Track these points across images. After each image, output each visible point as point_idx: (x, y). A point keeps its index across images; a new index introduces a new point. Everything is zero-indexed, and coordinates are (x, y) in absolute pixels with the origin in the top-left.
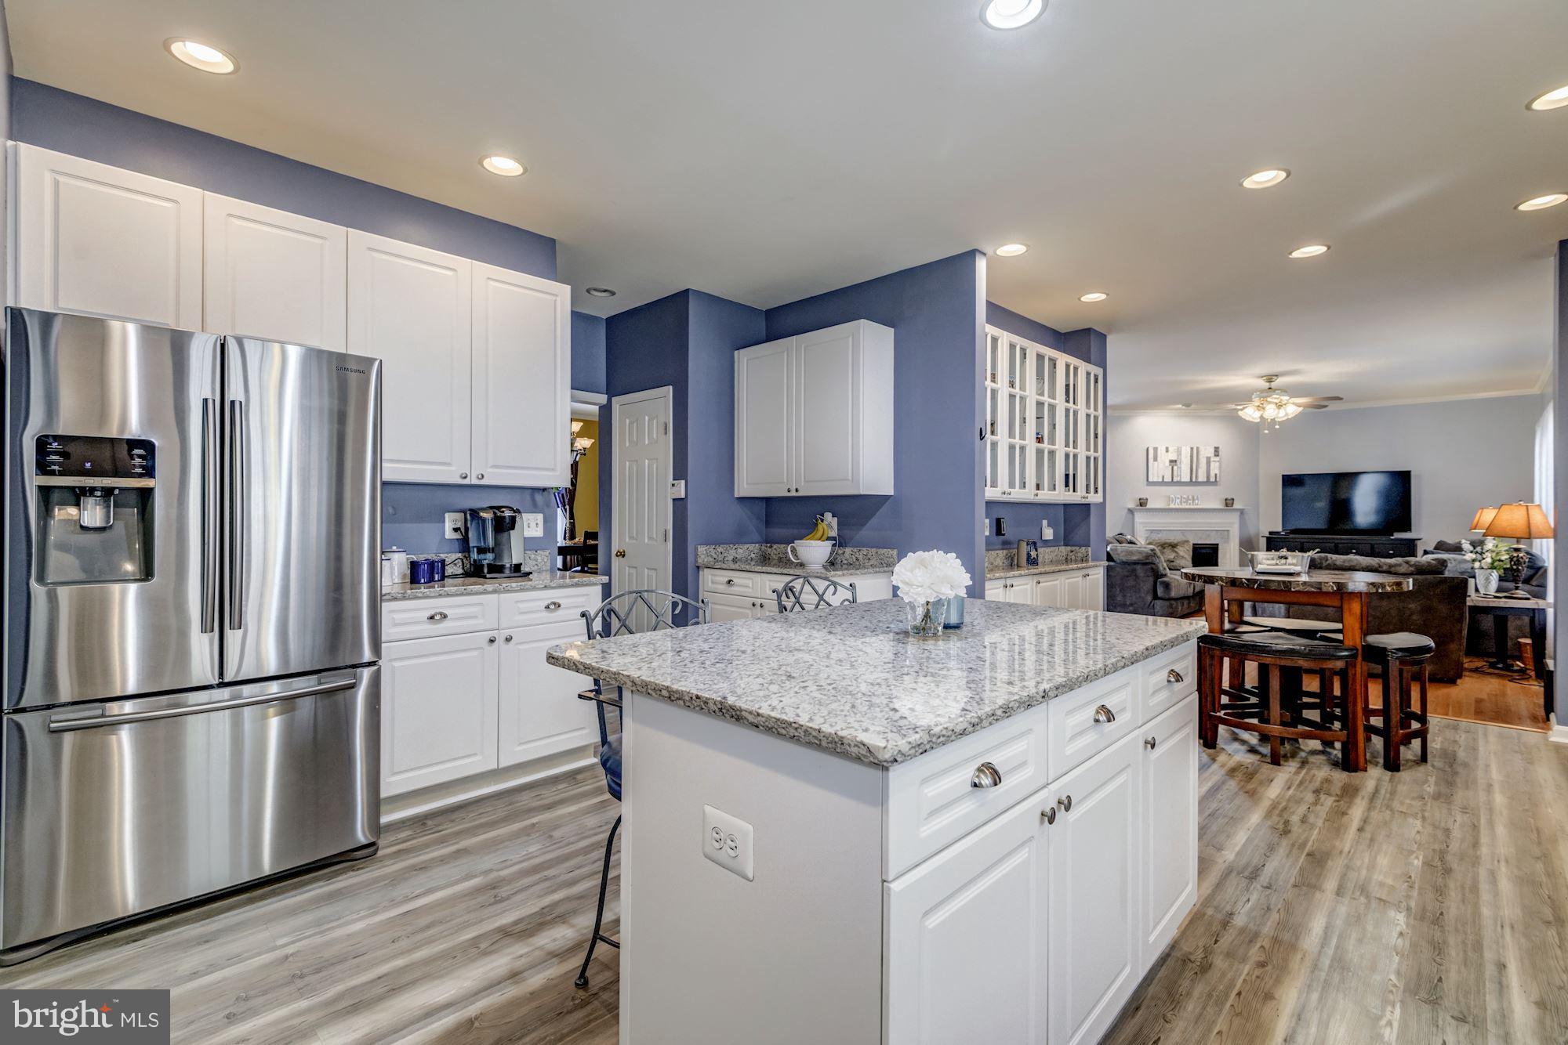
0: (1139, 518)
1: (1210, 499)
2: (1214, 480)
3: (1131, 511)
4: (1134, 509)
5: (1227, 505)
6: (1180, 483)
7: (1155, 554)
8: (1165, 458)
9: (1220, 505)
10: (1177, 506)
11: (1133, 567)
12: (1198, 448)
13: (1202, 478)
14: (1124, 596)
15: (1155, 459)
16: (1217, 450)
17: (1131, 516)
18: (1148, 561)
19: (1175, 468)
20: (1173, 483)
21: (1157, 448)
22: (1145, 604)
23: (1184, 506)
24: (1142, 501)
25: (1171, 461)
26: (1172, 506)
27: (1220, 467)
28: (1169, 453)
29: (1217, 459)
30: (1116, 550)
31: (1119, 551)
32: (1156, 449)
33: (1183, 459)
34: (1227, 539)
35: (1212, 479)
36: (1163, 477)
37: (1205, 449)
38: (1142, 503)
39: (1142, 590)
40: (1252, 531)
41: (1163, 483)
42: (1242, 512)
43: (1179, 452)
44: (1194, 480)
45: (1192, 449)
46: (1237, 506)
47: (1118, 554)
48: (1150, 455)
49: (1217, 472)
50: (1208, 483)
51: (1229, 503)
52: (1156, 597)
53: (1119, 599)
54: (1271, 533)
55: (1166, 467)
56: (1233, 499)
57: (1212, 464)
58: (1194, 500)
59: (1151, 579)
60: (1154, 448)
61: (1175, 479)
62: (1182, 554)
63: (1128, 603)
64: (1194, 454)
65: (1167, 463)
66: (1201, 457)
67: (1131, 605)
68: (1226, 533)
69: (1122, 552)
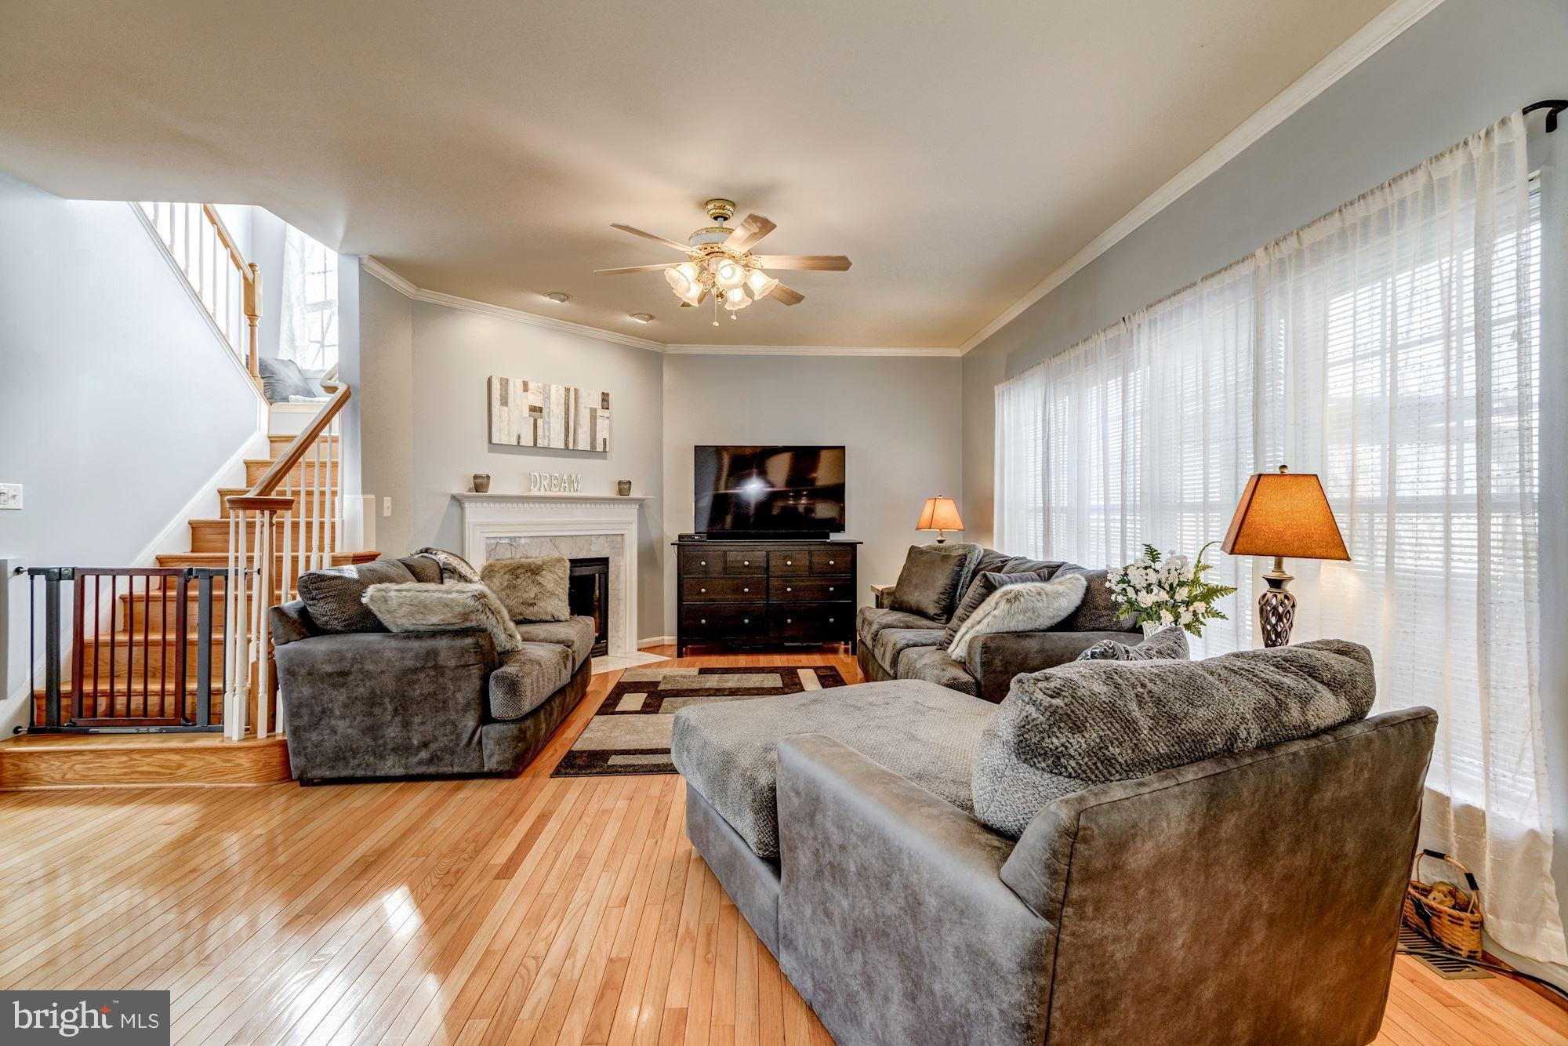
0: (475, 513)
1: (597, 480)
2: (602, 450)
3: (458, 501)
4: (464, 496)
5: (621, 492)
6: (548, 451)
7: (485, 605)
8: (521, 402)
9: (610, 492)
10: (542, 493)
11: (429, 644)
12: (576, 391)
13: (584, 444)
14: (406, 725)
15: (504, 402)
16: (605, 398)
17: (456, 510)
18: (468, 624)
19: (540, 422)
20: (536, 449)
21: (507, 381)
22: (459, 737)
23: (555, 493)
24: (478, 481)
25: (533, 409)
26: (535, 492)
27: (611, 429)
28: (529, 394)
29: (606, 413)
30: (386, 600)
31: (394, 604)
32: (505, 383)
33: (553, 407)
34: (620, 550)
35: (600, 448)
36: (519, 437)
37: (589, 394)
38: (480, 484)
39: (451, 704)
40: (654, 534)
41: (518, 448)
42: (641, 503)
43: (546, 395)
44: (571, 447)
45: (567, 390)
46: (634, 494)
47: (389, 612)
48: (494, 394)
49: (607, 437)
50: (592, 453)
51: (624, 488)
52: (486, 718)
53: (392, 732)
54: (681, 537)
55: (524, 418)
56: (630, 483)
57: (599, 421)
58: (571, 482)
59: (475, 671)
60: (502, 379)
61: (540, 443)
62: (550, 586)
63: (415, 742)
64: (571, 398)
65: (526, 412)
66: (581, 406)
67: (425, 745)
68: (619, 539)
69: (400, 605)
